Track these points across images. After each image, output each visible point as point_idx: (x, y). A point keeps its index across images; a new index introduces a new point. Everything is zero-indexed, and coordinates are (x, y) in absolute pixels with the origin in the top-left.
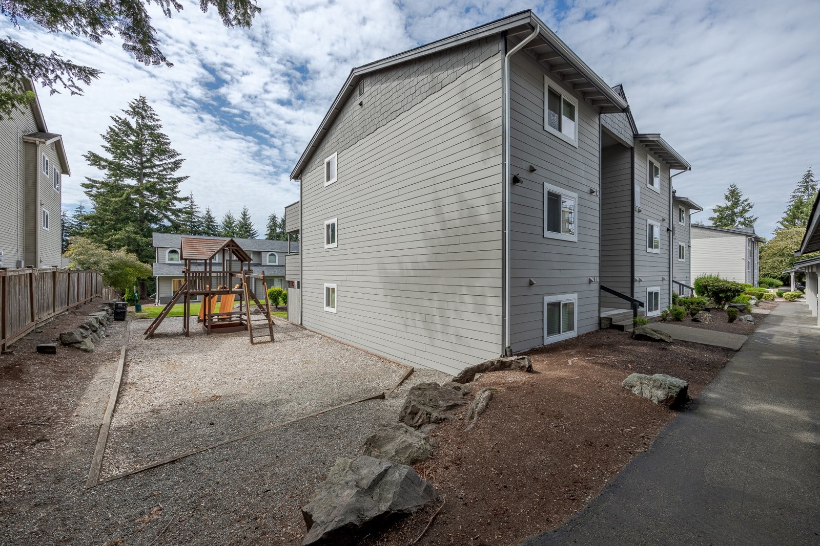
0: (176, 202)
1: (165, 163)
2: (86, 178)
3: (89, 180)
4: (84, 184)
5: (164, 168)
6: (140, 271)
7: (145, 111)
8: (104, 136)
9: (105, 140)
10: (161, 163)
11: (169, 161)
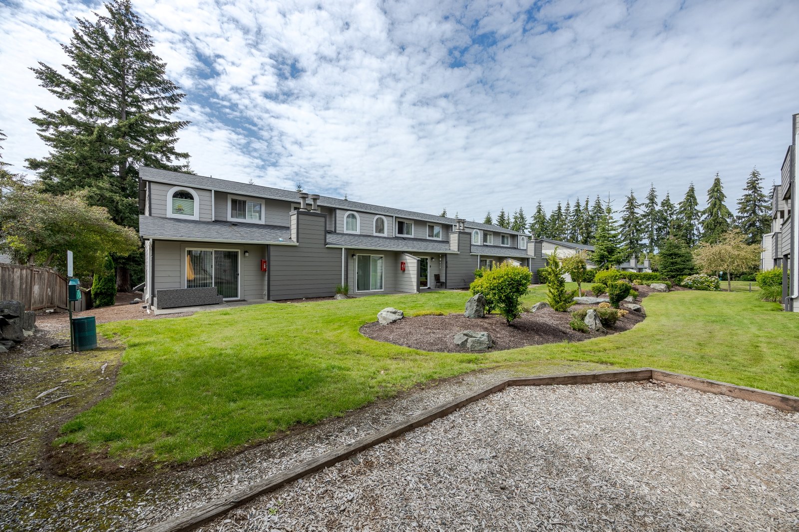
0: (172, 157)
1: (158, 98)
2: (38, 108)
3: (43, 112)
4: (35, 119)
5: (156, 107)
6: (115, 242)
7: (130, 21)
8: (66, 47)
9: (68, 54)
10: (152, 97)
11: (163, 95)
